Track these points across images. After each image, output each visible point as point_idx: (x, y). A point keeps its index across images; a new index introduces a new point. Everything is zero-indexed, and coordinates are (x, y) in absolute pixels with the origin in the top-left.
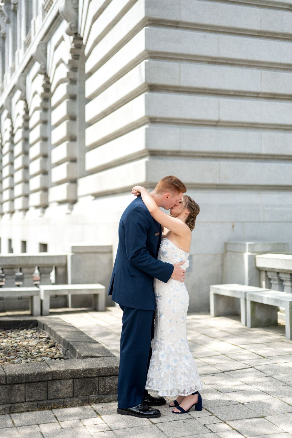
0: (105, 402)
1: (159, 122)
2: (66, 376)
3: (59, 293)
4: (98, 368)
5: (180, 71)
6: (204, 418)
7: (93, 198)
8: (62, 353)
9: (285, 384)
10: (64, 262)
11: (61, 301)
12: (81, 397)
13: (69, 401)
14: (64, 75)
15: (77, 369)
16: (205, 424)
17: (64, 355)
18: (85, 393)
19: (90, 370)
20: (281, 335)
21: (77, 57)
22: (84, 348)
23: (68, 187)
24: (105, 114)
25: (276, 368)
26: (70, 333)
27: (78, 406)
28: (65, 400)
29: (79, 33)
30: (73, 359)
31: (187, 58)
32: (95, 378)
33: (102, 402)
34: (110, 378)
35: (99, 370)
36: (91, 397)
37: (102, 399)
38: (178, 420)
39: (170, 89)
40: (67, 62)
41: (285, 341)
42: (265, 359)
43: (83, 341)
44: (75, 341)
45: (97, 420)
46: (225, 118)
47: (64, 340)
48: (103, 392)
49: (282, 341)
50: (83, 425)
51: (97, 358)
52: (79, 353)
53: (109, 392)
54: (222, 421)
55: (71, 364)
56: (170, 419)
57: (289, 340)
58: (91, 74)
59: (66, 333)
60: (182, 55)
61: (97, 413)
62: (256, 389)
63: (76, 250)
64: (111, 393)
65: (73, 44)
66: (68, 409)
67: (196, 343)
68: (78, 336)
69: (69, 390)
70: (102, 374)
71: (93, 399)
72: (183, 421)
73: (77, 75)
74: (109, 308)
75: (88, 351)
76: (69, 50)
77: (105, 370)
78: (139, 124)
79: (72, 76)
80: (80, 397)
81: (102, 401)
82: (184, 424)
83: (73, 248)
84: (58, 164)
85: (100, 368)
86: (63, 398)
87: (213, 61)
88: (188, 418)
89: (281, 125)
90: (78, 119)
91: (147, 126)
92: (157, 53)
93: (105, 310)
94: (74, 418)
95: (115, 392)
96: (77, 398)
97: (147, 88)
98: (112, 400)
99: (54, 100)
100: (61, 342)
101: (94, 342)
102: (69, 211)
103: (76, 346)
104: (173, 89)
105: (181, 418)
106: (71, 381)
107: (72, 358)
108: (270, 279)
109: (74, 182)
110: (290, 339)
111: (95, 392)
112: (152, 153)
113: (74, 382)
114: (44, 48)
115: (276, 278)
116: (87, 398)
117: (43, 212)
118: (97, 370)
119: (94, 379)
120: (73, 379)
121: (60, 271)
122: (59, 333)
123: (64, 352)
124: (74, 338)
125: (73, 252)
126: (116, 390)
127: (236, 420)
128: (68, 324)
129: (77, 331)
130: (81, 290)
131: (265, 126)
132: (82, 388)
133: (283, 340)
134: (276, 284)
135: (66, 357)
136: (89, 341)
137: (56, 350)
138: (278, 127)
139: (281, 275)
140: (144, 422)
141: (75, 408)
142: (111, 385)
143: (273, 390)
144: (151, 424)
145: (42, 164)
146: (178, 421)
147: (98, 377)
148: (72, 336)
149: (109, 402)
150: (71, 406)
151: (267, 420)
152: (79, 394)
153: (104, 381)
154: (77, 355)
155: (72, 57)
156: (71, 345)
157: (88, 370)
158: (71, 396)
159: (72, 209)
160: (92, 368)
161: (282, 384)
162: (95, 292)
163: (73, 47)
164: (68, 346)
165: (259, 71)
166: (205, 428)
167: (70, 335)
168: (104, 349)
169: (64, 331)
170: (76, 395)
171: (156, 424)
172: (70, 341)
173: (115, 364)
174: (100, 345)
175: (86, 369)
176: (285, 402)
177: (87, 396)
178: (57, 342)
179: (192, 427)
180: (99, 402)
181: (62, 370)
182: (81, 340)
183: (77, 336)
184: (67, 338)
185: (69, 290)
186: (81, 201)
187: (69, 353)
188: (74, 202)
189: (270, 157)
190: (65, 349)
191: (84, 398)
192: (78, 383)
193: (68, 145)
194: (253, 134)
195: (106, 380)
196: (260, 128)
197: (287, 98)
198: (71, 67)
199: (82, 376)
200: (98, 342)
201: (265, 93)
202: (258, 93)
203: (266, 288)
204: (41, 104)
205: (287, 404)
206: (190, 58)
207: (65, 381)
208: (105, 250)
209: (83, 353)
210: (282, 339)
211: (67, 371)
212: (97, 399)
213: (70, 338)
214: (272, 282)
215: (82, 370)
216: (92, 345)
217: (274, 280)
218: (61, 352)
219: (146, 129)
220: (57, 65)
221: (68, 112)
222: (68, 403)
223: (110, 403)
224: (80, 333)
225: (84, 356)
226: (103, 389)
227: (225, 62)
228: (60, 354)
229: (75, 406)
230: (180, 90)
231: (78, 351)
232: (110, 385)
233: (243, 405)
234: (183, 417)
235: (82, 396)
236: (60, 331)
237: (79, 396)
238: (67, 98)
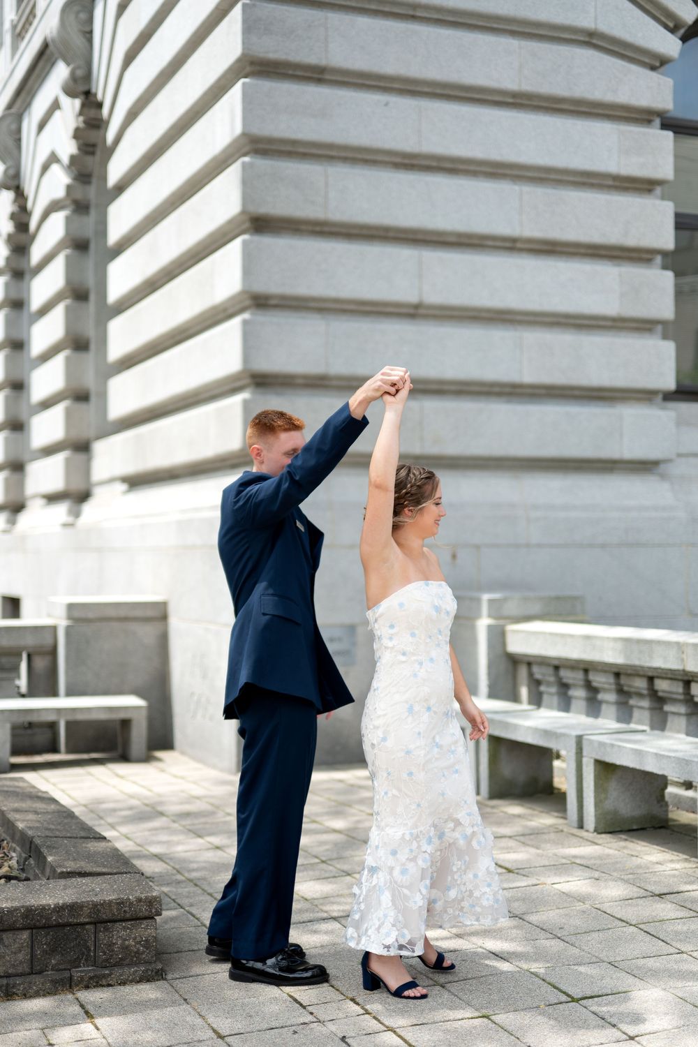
0: (109, 985)
1: (276, 306)
2: (15, 921)
3: (35, 718)
4: (92, 901)
5: (327, 184)
6: (346, 1020)
7: (124, 487)
8: (16, 866)
9: (551, 936)
10: (48, 641)
11: (42, 738)
12: (51, 974)
13: (19, 984)
14: (60, 193)
15: (41, 905)
16: (344, 1037)
17: (20, 872)
18: (62, 964)
19: (73, 908)
20: (557, 817)
21: (91, 149)
22: (66, 853)
23: (67, 461)
24: (151, 286)
25: (534, 896)
26: (40, 816)
27: (44, 996)
28: (11, 981)
29: (93, 90)
30: (39, 879)
31: (343, 154)
32: (87, 927)
33: (103, 986)
34: (124, 927)
35: (96, 907)
36: (76, 974)
37: (104, 976)
38: (282, 1027)
39: (303, 227)
40: (65, 160)
41: (565, 830)
42: (511, 874)
43: (69, 835)
44: (47, 836)
45: (87, 1028)
46: (434, 297)
47: (23, 833)
48: (107, 960)
49: (557, 832)
50: (46, 1043)
51: (95, 877)
52: (52, 866)
53: (121, 959)
54: (387, 1027)
55: (28, 893)
56: (262, 1024)
57: (574, 827)
58: (120, 188)
59: (31, 816)
60: (331, 146)
61: (87, 1013)
62: (481, 947)
63: (77, 614)
64: (127, 961)
65: (81, 119)
66: (16, 1003)
67: (353, 838)
68: (60, 824)
69: (20, 956)
70: (104, 916)
71: (82, 978)
72: (294, 1028)
73: (92, 192)
74: (159, 754)
75: (75, 860)
76: (71, 132)
77: (110, 906)
78: (230, 311)
79: (78, 195)
80: (49, 973)
81: (104, 982)
82: (295, 1036)
83: (71, 607)
84: (46, 404)
85: (99, 901)
86: (7, 977)
87: (406, 161)
88: (306, 1021)
89: (567, 316)
90: (92, 297)
91: (246, 316)
92: (271, 141)
93: (147, 759)
94: (27, 1025)
95: (135, 959)
96: (40, 976)
97: (247, 225)
98: (127, 980)
99: (37, 252)
100: (17, 838)
101: (95, 838)
102: (70, 519)
103: (48, 847)
104: (310, 228)
105: (289, 1023)
106: (25, 935)
107: (36, 877)
108: (538, 683)
109: (81, 447)
110: (576, 826)
111: (86, 960)
112: (258, 380)
113: (34, 937)
114: (14, 127)
115: (552, 679)
116: (67, 974)
117: (12, 522)
118: (91, 906)
119: (85, 929)
120: (32, 929)
121: (40, 663)
122: (12, 816)
123: (22, 864)
124: (47, 829)
125: (69, 617)
126: (137, 955)
127: (421, 1024)
128: (40, 794)
129: (59, 812)
130: (89, 710)
131: (532, 318)
132: (53, 951)
133: (561, 828)
134: (551, 694)
135: (25, 875)
136: (83, 834)
137: (3, 857)
138: (563, 320)
139: (563, 673)
140: (199, 1033)
141: (35, 1001)
142: (127, 943)
143: (520, 949)
144: (216, 1037)
145: (10, 404)
146: (281, 1030)
147: (95, 923)
148: (45, 823)
149: (120, 984)
150: (26, 996)
151: (495, 1023)
152: (47, 967)
153: (106, 934)
154: (48, 870)
155: (79, 149)
156: (36, 846)
157: (67, 906)
158: (27, 970)
159: (77, 514)
160: (79, 901)
161: (543, 935)
162: (122, 715)
163: (82, 125)
164: (30, 847)
165: (516, 188)
166: (344, 1045)
167: (39, 821)
168: (117, 855)
169: (26, 811)
170: (38, 968)
171: (226, 1038)
172: (35, 834)
173: (136, 891)
174: (110, 844)
175: (64, 904)
176: (544, 980)
177: (65, 969)
178: (8, 839)
179: (312, 1043)
180: (95, 984)
181: (3, 908)
182: (64, 834)
183: (55, 823)
184: (30, 828)
185: (59, 711)
186: (100, 494)
187: (33, 865)
188: (83, 497)
189: (543, 391)
190: (24, 855)
191: (57, 976)
192: (44, 939)
193: (68, 359)
194: (501, 336)
195: (113, 931)
196: (520, 322)
197: (583, 251)
198: (76, 172)
199: (54, 923)
200: (105, 838)
201: (530, 241)
202: (514, 240)
203: (530, 703)
204: (8, 259)
205: (549, 983)
206: (350, 155)
207: (10, 935)
208: (150, 613)
209: (60, 866)
210: (557, 826)
211: (16, 909)
212: (91, 978)
213: (37, 828)
214: (542, 688)
215: (52, 906)
216: (89, 845)
217: (549, 684)
218: (14, 863)
219: (245, 323)
220: (45, 168)
221: (69, 281)
222: (19, 990)
223: (122, 988)
224: (65, 815)
225: (62, 872)
226: (105, 954)
227: (434, 164)
228: (9, 867)
229: (37, 995)
230: (326, 229)
231: (50, 859)
232: (123, 944)
233: (444, 987)
234: (294, 1019)
235: (52, 970)
236: (17, 810)
237: (46, 971)
238: (67, 248)
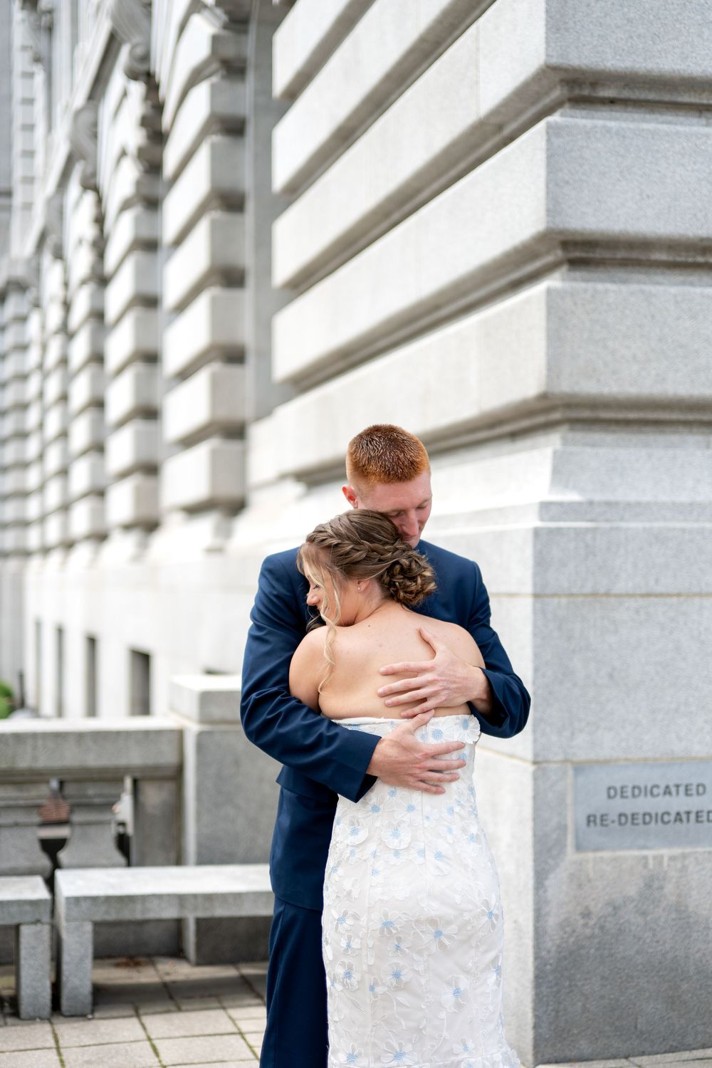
7: (299, 487)
23: (214, 455)
63: (217, 712)
73: (249, 44)
79: (229, 51)
83: (206, 698)
84: (185, 374)
90: (250, 206)
99: (172, 156)
102: (218, 542)
109: (235, 432)
112: (577, 254)
117: (143, 548)
121: (155, 796)
125: (203, 717)
145: (141, 385)
159: (227, 534)
188: (235, 507)
198: (225, 18)
204: (139, 184)
221: (215, 182)
238: (213, 133)
